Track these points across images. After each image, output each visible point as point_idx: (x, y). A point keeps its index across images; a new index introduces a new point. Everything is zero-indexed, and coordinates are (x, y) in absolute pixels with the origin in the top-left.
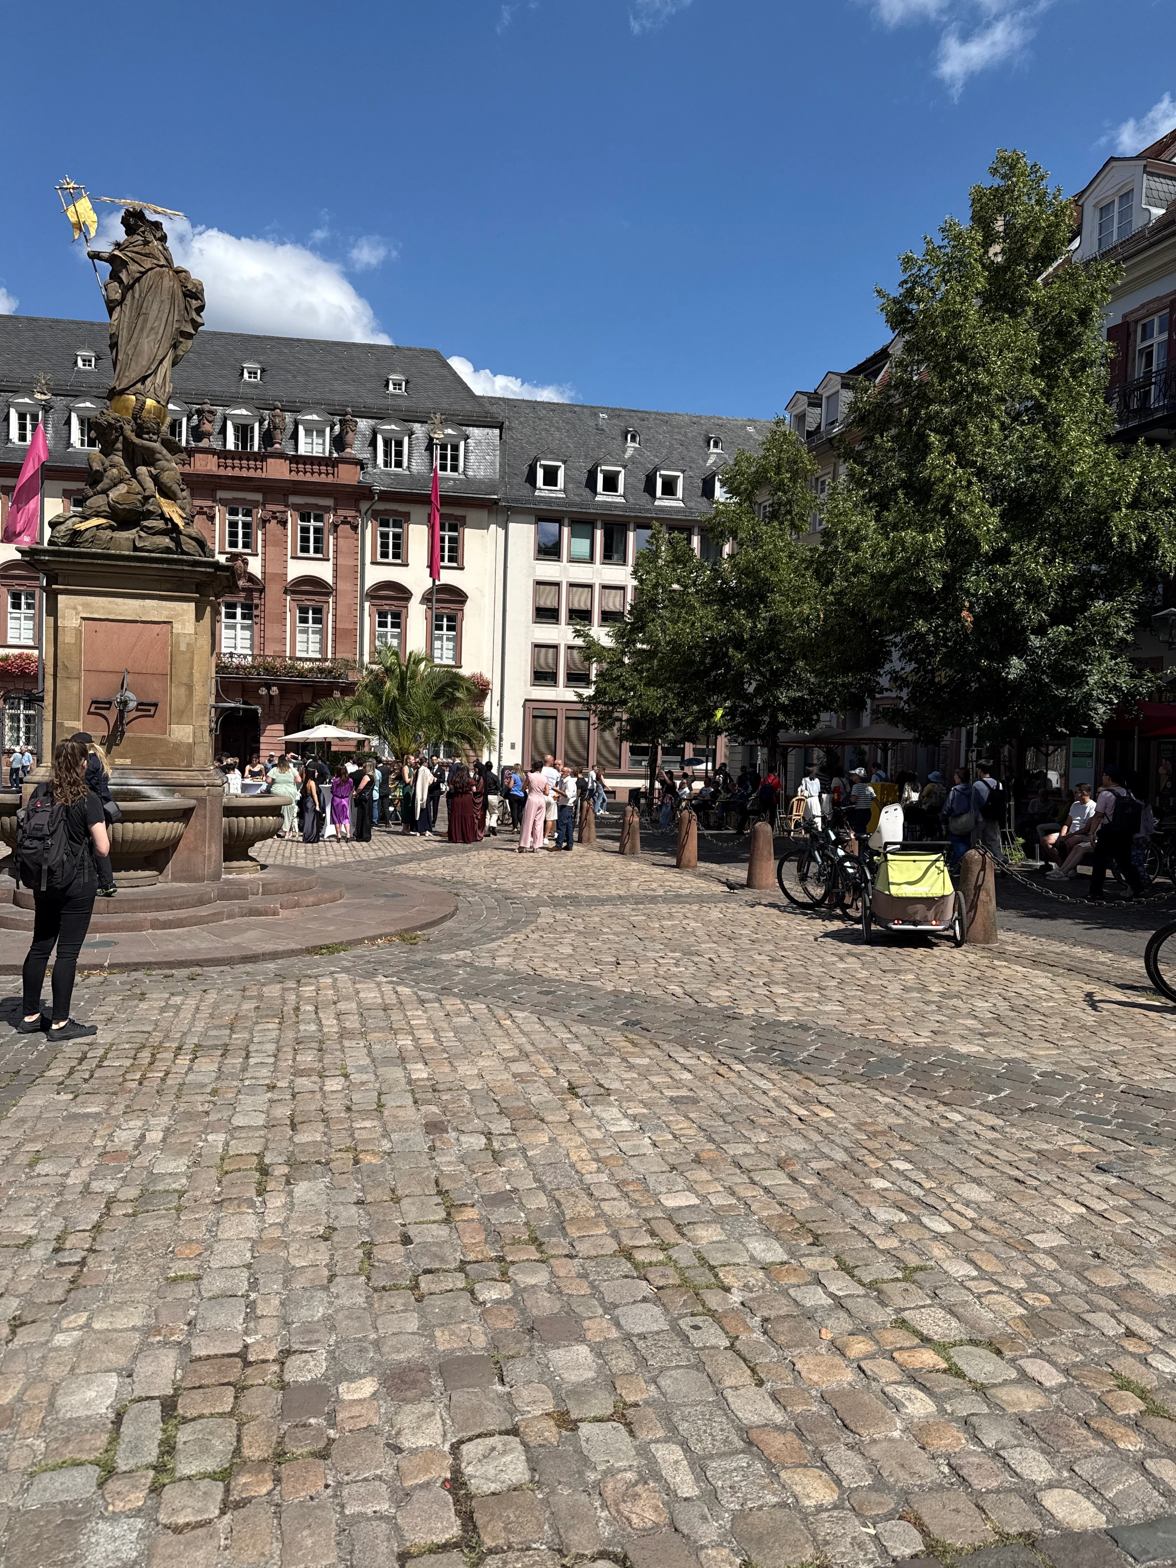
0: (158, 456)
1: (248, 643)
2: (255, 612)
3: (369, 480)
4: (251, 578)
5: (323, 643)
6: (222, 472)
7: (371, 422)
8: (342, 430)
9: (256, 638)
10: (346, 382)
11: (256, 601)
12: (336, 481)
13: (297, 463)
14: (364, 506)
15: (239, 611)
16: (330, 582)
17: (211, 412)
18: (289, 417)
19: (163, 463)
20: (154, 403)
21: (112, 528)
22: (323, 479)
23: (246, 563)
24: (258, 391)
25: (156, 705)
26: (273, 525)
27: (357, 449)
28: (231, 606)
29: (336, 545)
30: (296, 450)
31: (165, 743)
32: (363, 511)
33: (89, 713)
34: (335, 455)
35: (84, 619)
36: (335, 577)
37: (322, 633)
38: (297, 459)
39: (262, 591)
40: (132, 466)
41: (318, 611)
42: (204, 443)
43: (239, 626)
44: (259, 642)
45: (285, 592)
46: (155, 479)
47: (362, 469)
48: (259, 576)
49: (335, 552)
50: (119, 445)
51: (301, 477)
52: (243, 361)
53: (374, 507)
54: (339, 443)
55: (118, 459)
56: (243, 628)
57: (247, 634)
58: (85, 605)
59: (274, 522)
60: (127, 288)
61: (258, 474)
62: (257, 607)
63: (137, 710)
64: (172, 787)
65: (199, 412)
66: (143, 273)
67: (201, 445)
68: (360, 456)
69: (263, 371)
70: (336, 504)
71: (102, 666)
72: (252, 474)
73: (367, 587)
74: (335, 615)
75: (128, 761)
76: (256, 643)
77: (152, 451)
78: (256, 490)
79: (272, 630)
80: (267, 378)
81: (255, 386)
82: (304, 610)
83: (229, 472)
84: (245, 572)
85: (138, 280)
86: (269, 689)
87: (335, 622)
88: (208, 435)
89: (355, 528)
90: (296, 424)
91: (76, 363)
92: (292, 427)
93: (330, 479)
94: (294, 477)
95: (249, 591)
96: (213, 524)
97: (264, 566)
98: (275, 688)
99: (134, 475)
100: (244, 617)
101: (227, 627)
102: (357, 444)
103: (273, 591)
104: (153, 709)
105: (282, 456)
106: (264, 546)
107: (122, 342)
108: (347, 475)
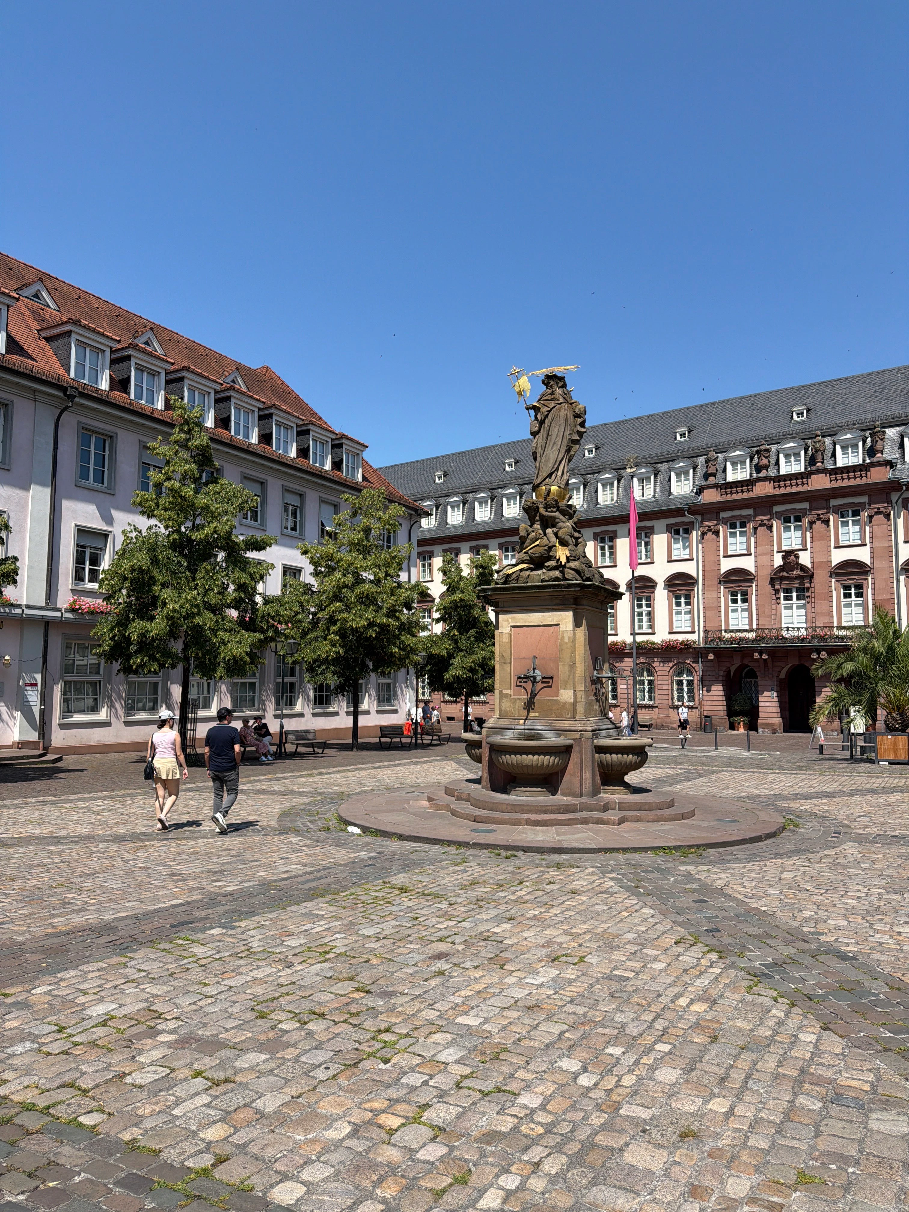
0: (557, 520)
1: (803, 619)
2: (807, 594)
3: (897, 474)
4: (803, 568)
5: (865, 613)
6: (777, 492)
7: (899, 429)
8: (872, 441)
9: (808, 614)
10: (878, 402)
11: (807, 585)
12: (869, 481)
13: (836, 474)
14: (894, 497)
15: (794, 595)
16: (869, 563)
17: (768, 451)
18: (828, 441)
19: (561, 524)
20: (557, 488)
21: (532, 570)
22: (858, 481)
23: (797, 557)
24: (804, 426)
25: (552, 678)
26: (818, 525)
27: (889, 453)
28: (788, 591)
29: (871, 532)
30: (835, 463)
31: (556, 702)
32: (894, 501)
33: (517, 686)
34: (868, 461)
35: (512, 627)
36: (872, 558)
37: (864, 605)
38: (836, 472)
39: (812, 576)
40: (544, 527)
41: (859, 587)
42: (763, 473)
43: (795, 606)
44: (811, 618)
45: (831, 576)
46: (556, 534)
47: (892, 467)
48: (809, 566)
49: (871, 537)
50: (538, 518)
51: (840, 484)
52: (793, 406)
53: (904, 496)
54: (871, 452)
55: (537, 526)
56: (798, 607)
57: (802, 612)
58: (513, 618)
59: (819, 523)
60: (542, 422)
61: (806, 488)
62: (808, 589)
63: (543, 682)
64: (559, 732)
65: (758, 452)
66: (549, 411)
67: (760, 475)
68: (889, 458)
69: (808, 410)
70: (870, 499)
71: (523, 655)
72: (800, 489)
73: (901, 563)
74: (873, 589)
75: (537, 714)
76: (809, 618)
77: (553, 518)
78: (803, 500)
79: (821, 606)
80: (812, 413)
81: (802, 423)
82: (847, 588)
83: (783, 491)
84: (798, 564)
85: (547, 416)
86: (819, 654)
87: (873, 594)
88: (766, 467)
89: (888, 516)
90: (834, 444)
91: (675, 438)
92: (831, 447)
93: (864, 481)
94: (834, 485)
95: (801, 578)
96: (771, 531)
97: (812, 557)
98: (824, 653)
99: (545, 535)
100: (798, 598)
101: (786, 608)
102: (887, 449)
103: (820, 576)
104: (550, 681)
105: (823, 471)
106: (812, 542)
107: (538, 455)
108: (878, 475)
